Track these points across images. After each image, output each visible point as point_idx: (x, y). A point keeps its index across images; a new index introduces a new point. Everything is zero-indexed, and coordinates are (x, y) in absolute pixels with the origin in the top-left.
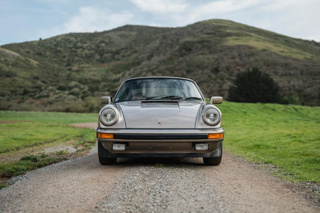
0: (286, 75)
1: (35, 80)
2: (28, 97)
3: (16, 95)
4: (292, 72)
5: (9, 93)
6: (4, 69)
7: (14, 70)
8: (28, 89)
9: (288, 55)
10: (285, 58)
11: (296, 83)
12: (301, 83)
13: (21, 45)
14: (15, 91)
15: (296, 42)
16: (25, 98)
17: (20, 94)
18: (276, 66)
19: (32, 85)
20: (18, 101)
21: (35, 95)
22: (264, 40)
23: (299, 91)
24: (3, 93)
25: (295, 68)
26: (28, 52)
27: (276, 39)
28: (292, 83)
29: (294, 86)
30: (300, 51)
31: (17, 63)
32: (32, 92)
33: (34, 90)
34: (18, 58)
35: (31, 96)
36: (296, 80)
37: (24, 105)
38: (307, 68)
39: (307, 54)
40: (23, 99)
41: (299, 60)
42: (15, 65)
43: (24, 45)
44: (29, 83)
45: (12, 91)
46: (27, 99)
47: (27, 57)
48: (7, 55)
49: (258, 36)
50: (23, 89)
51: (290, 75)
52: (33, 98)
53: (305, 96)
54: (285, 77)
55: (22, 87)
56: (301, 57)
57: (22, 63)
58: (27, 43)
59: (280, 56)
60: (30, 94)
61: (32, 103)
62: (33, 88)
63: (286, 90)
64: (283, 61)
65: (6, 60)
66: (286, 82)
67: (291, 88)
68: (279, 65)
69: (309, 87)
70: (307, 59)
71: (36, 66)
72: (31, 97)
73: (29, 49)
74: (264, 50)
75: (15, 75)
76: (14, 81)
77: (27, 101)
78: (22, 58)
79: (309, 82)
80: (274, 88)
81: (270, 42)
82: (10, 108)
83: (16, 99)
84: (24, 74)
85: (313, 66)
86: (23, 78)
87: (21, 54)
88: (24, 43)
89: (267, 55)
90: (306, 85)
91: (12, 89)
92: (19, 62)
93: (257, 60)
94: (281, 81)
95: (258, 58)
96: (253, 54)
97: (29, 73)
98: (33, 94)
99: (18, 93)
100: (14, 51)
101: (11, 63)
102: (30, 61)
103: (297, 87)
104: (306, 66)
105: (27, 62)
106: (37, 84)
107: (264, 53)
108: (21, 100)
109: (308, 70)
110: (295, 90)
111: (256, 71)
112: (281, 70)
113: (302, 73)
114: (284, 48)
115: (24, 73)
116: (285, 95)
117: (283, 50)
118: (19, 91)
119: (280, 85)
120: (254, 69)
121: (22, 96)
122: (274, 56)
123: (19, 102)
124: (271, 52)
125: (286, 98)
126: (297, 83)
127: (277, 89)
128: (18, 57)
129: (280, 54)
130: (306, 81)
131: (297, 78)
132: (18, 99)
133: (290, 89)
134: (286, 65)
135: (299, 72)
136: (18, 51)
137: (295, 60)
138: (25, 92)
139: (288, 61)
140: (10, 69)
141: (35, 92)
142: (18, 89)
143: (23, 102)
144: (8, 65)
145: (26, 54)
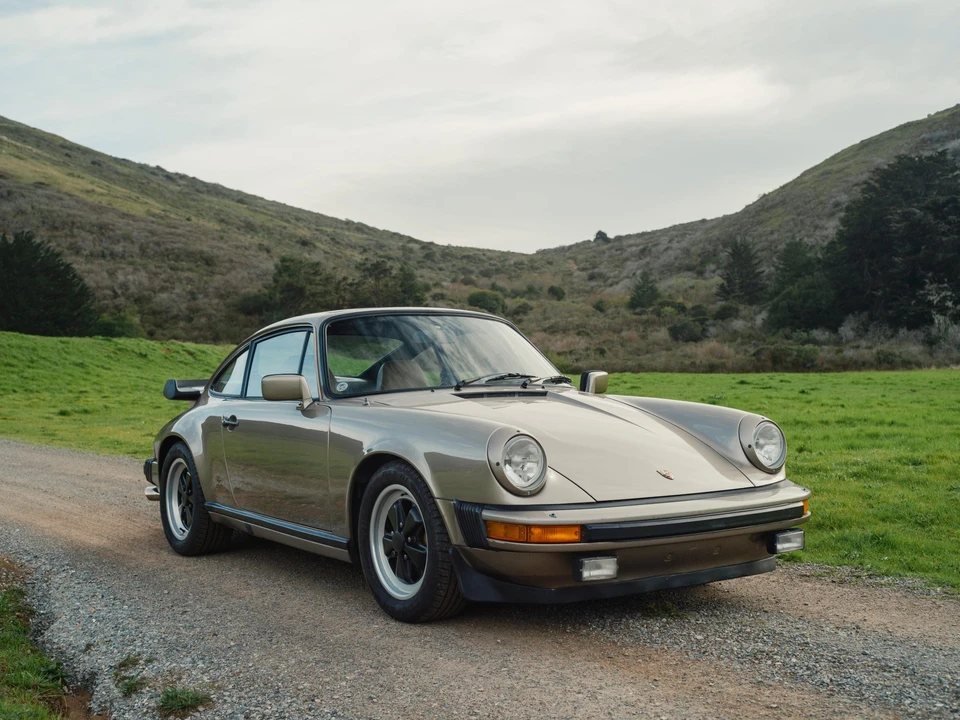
0: (103, 256)
4: (119, 248)
9: (104, 201)
10: (98, 209)
11: (130, 277)
12: (142, 277)
15: (119, 168)
18: (75, 231)
22: (37, 157)
23: (138, 301)
25: (127, 238)
27: (67, 155)
28: (121, 278)
29: (124, 286)
30: (134, 195)
36: (130, 269)
38: (155, 238)
39: (150, 201)
41: (133, 217)
49: (19, 144)
51: (113, 255)
53: (154, 313)
54: (103, 261)
56: (138, 210)
59: (85, 204)
63: (105, 298)
64: (93, 218)
66: (105, 274)
67: (119, 292)
68: (82, 228)
69: (163, 289)
70: (154, 215)
74: (40, 185)
79: (163, 276)
80: (77, 289)
81: (55, 163)
85: (171, 234)
89: (49, 197)
90: (157, 283)
93: (22, 212)
94: (90, 272)
95: (23, 204)
96: (10, 193)
103: (133, 289)
104: (153, 233)
107: (40, 191)
109: (158, 244)
110: (128, 298)
111: (24, 242)
112: (88, 242)
113: (143, 251)
114: (92, 183)
116: (103, 310)
117: (90, 187)
119: (89, 281)
120: (16, 236)
122: (67, 201)
124: (59, 192)
125: (106, 317)
126: (134, 278)
127: (85, 293)
129: (84, 196)
130: (156, 274)
131: (131, 263)
133: (116, 295)
134: (102, 229)
135: (136, 249)
137: (124, 215)
139: (107, 218)
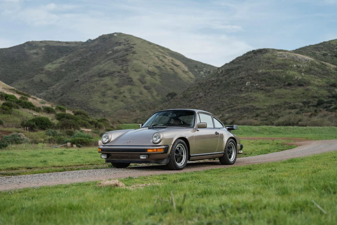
1: (332, 88)
2: (321, 109)
3: (308, 107)
5: (301, 104)
6: (296, 77)
7: (307, 77)
8: (323, 99)
13: (317, 47)
14: (309, 103)
16: (318, 111)
17: (313, 106)
19: (328, 94)
20: (310, 113)
21: (330, 107)
24: (294, 106)
26: (324, 55)
31: (310, 69)
32: (327, 103)
33: (330, 99)
34: (312, 64)
35: (326, 107)
37: (315, 119)
40: (316, 111)
42: (308, 71)
43: (320, 46)
44: (325, 92)
45: (304, 103)
46: (320, 111)
47: (323, 61)
48: (300, 61)
50: (317, 99)
52: (327, 110)
55: (316, 97)
57: (316, 69)
58: (323, 44)
60: (325, 105)
61: (325, 115)
62: (329, 97)
65: (298, 67)
71: (333, 71)
72: (326, 109)
73: (326, 51)
75: (309, 84)
76: (307, 90)
77: (321, 114)
78: (317, 63)
82: (300, 123)
83: (308, 112)
84: (318, 82)
86: (317, 86)
87: (316, 58)
88: (321, 44)
91: (305, 100)
92: (313, 67)
97: (325, 80)
98: (329, 105)
99: (311, 104)
100: (308, 55)
101: (303, 70)
102: (326, 65)
105: (323, 67)
106: (334, 92)
108: (313, 112)
115: (320, 80)
118: (312, 102)
121: (315, 108)
123: (310, 116)
128: (312, 61)
132: (310, 112)
136: (313, 55)
138: (320, 103)
140: (302, 76)
141: (330, 102)
142: (311, 100)
143: (315, 115)
144: (300, 72)
145: (323, 57)
